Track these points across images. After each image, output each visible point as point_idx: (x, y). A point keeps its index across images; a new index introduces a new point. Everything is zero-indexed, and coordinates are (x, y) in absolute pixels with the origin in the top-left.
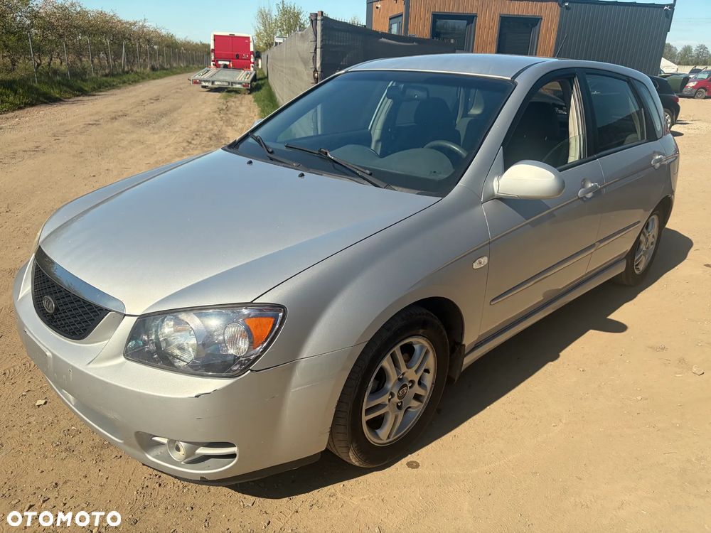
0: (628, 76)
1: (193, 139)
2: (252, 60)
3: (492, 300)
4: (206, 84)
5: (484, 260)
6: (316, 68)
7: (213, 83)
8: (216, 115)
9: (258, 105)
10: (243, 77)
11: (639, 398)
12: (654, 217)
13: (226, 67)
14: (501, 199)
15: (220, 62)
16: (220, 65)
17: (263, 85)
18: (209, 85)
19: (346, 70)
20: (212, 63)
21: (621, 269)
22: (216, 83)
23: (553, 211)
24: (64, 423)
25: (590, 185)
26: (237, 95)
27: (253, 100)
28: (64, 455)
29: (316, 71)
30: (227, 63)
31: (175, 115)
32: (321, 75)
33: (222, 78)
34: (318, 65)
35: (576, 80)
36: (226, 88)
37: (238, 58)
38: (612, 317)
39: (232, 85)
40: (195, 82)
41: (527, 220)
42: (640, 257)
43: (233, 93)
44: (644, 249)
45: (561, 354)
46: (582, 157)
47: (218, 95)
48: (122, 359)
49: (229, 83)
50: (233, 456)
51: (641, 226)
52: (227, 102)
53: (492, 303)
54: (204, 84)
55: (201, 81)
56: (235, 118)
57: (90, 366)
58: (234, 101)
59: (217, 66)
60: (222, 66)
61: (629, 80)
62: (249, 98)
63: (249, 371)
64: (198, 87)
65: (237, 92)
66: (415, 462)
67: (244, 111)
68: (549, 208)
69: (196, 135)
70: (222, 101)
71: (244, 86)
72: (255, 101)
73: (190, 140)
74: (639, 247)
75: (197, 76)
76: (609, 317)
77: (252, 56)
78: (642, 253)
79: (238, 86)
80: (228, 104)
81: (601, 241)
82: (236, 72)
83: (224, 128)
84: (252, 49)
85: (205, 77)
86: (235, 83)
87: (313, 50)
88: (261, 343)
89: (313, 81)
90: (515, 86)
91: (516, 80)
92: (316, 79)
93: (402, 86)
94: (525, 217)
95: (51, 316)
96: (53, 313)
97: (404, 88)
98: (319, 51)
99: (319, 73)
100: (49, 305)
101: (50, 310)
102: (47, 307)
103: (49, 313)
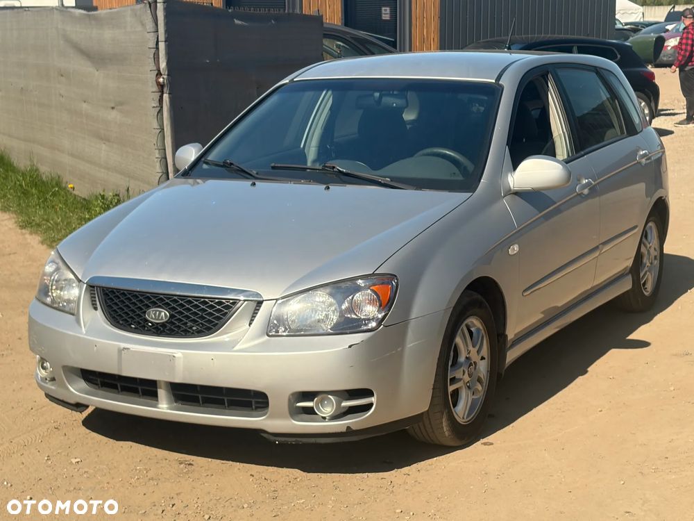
0: (596, 67)
3: (525, 291)
5: (516, 247)
6: (159, 71)
12: (650, 224)
14: (517, 193)
23: (560, 205)
25: (585, 181)
29: (159, 74)
32: (168, 79)
34: (163, 65)
35: (550, 76)
38: (632, 337)
41: (540, 213)
42: (646, 273)
44: (648, 264)
45: (589, 369)
46: (570, 155)
48: (266, 337)
50: (369, 406)
51: (638, 231)
53: (525, 294)
57: (237, 348)
61: (597, 70)
63: (383, 326)
66: (488, 442)
68: (555, 203)
74: (642, 261)
76: (628, 338)
78: (646, 269)
81: (604, 243)
87: (152, 44)
88: (386, 304)
89: (155, 88)
90: (502, 88)
91: (500, 82)
92: (161, 86)
93: (377, 94)
94: (538, 210)
95: (163, 325)
96: (166, 322)
97: (381, 97)
98: (162, 46)
99: (165, 77)
100: (160, 315)
101: (162, 319)
102: (155, 319)
103: (157, 324)
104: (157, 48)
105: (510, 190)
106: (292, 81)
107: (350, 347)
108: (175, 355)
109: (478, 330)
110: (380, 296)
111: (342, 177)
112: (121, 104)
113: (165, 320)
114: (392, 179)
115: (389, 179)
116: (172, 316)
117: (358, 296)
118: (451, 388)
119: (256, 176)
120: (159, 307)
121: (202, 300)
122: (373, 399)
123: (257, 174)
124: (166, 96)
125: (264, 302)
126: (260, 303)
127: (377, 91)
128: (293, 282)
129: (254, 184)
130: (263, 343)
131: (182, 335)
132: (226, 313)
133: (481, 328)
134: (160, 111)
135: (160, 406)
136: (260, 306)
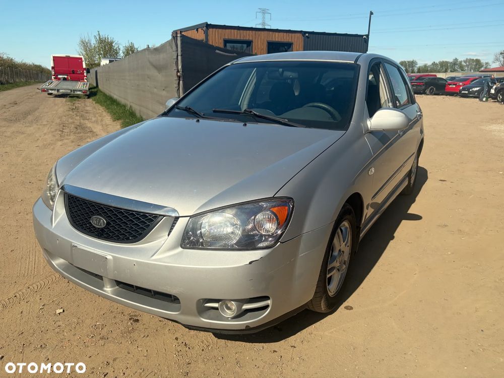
0: (398, 66)
1: (63, 129)
2: (85, 74)
3: (373, 197)
4: (53, 92)
5: (373, 170)
6: (178, 70)
7: (58, 91)
8: (71, 113)
9: (101, 105)
10: (81, 86)
11: (449, 253)
13: (65, 79)
14: (372, 132)
15: (59, 76)
16: (60, 78)
17: (97, 92)
18: (55, 92)
19: (232, 62)
20: (53, 77)
21: (406, 183)
22: (61, 91)
24: (88, 321)
26: (79, 100)
27: (94, 102)
28: (102, 342)
29: (178, 71)
30: (66, 77)
31: (37, 114)
33: (65, 87)
34: (180, 67)
35: (381, 65)
36: (68, 94)
37: (74, 73)
38: (409, 212)
39: (74, 92)
40: (43, 91)
42: (412, 176)
43: (75, 98)
44: (413, 171)
45: (395, 235)
47: (64, 100)
48: (180, 249)
49: (71, 91)
50: (266, 307)
51: (415, 155)
52: (74, 104)
53: (372, 200)
54: (50, 92)
55: (48, 90)
56: (87, 114)
57: (154, 257)
58: (79, 104)
59: (56, 78)
60: (62, 79)
61: (398, 68)
62: (89, 102)
63: (279, 243)
64: (46, 94)
65: (78, 97)
66: (349, 306)
67: (91, 109)
69: (64, 126)
70: (69, 103)
71: (83, 93)
72: (96, 103)
73: (61, 130)
75: (45, 86)
76: (408, 212)
77: (85, 71)
79: (79, 93)
80: (75, 105)
82: (74, 83)
83: (82, 121)
84: (84, 66)
85: (52, 86)
86: (77, 91)
87: (175, 57)
88: (283, 223)
89: (176, 78)
90: (359, 66)
91: (358, 63)
92: (179, 77)
93: (281, 70)
94: (383, 144)
95: (102, 230)
96: (104, 228)
97: (283, 71)
98: (180, 58)
99: (181, 73)
100: (100, 222)
101: (101, 225)
102: (96, 224)
103: (99, 228)
104: (177, 59)
105: (368, 130)
106: (232, 64)
107: (250, 263)
108: (107, 257)
109: (346, 228)
110: (279, 216)
111: (257, 118)
112: (166, 87)
113: (103, 226)
114: (289, 120)
115: (286, 120)
116: (108, 224)
117: (259, 217)
118: (328, 276)
119: (204, 116)
120: (100, 215)
121: (131, 212)
122: (269, 302)
123: (204, 115)
124: (181, 82)
125: (180, 218)
126: (177, 218)
127: (281, 67)
128: (204, 202)
129: (198, 121)
130: (178, 254)
131: (115, 239)
132: (149, 225)
133: (348, 227)
134: (179, 89)
135: (105, 289)
136: (177, 221)
